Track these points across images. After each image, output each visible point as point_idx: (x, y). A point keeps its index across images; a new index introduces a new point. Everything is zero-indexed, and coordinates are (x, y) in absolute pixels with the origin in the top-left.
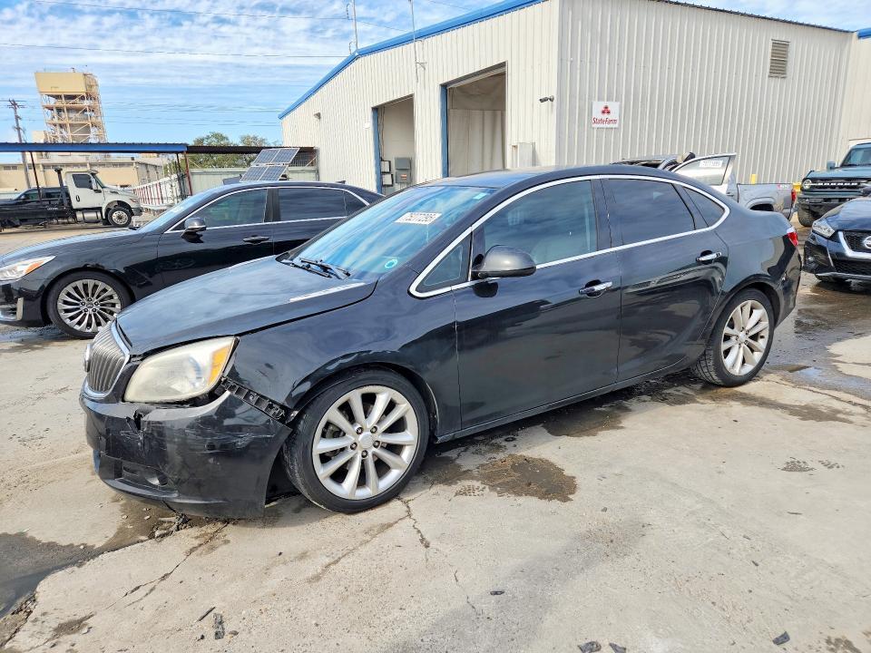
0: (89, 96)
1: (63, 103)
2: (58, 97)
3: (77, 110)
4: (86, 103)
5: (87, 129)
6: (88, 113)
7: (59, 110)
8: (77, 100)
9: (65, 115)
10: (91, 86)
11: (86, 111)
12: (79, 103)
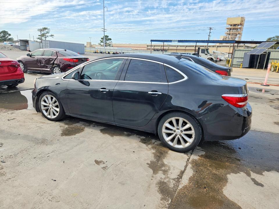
0: (241, 24)
1: (232, 27)
2: (231, 25)
3: (235, 29)
4: (239, 26)
5: (236, 35)
6: (238, 30)
7: (230, 29)
8: (237, 26)
9: (231, 31)
10: (242, 21)
11: (238, 29)
12: (237, 27)
